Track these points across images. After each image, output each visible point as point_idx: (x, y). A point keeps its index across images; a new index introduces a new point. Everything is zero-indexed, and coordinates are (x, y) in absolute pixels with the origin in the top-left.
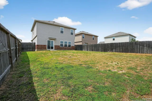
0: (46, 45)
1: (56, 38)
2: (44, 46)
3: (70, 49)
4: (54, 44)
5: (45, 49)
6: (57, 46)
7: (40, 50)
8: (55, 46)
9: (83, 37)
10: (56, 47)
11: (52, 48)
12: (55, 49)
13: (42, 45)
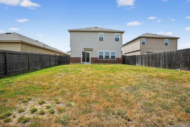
0: (81, 58)
1: (92, 48)
2: (78, 58)
3: (114, 63)
4: (91, 56)
5: (79, 62)
6: (94, 58)
7: (73, 63)
8: (92, 58)
9: (143, 43)
10: (93, 60)
11: (88, 61)
12: (91, 63)
13: (75, 58)
